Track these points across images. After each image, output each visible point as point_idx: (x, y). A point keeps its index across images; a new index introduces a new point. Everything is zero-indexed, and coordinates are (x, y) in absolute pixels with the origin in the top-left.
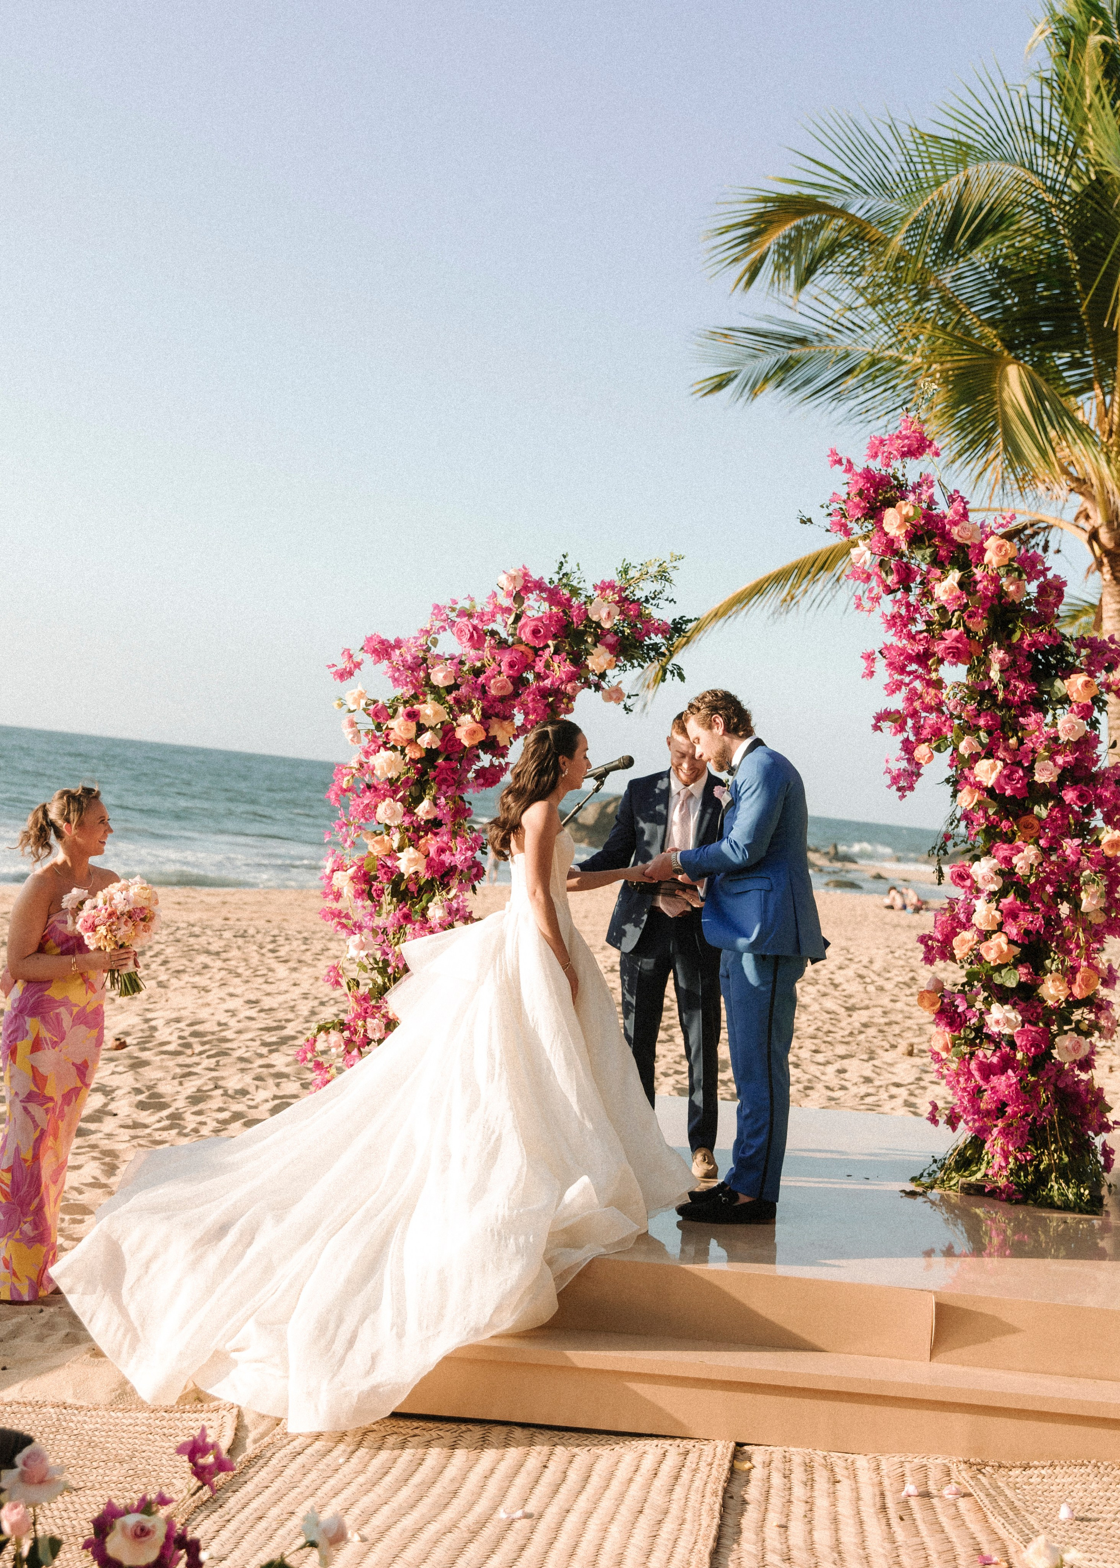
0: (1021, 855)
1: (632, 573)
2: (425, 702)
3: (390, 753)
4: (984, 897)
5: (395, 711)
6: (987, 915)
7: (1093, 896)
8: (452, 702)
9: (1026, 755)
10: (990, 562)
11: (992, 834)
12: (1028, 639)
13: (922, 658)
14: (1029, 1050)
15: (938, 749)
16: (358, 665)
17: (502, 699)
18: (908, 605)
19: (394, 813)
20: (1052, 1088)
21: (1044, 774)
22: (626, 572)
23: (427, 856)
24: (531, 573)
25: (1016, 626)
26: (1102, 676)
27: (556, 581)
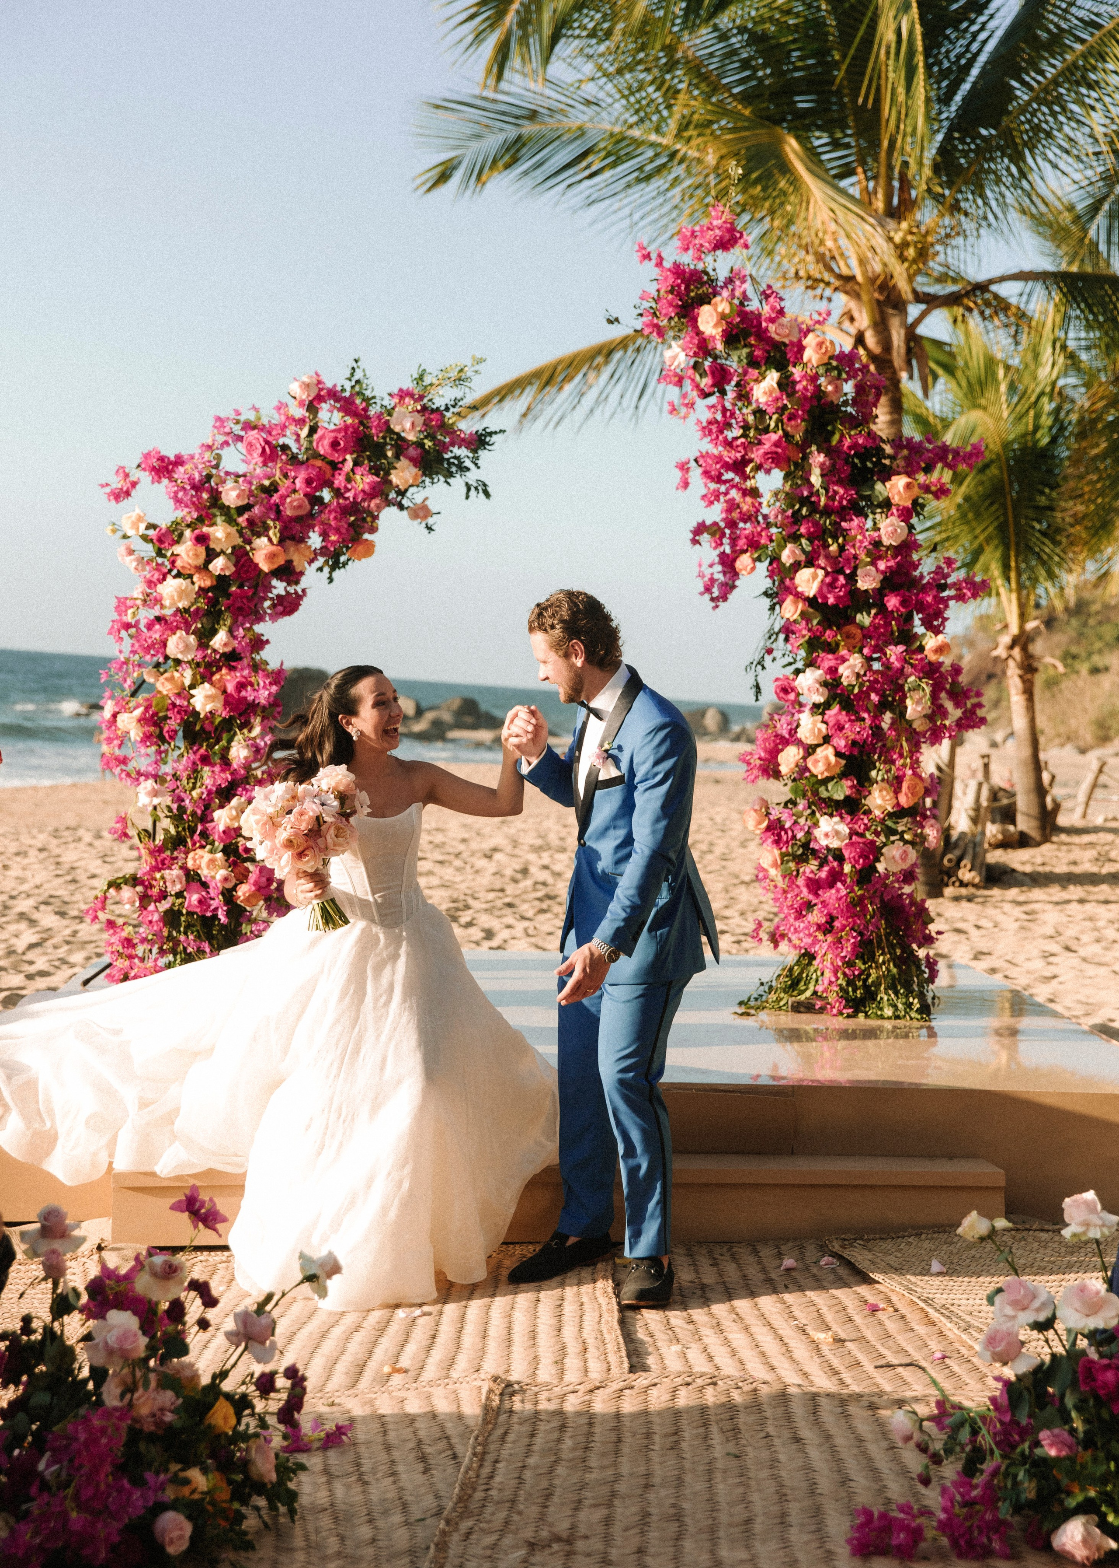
0: (847, 664)
1: (427, 380)
2: (213, 524)
3: (179, 581)
4: (807, 710)
5: (181, 535)
6: (813, 730)
7: (918, 702)
8: (244, 524)
9: (848, 560)
10: (810, 360)
11: (815, 645)
12: (848, 441)
13: (739, 467)
14: (857, 862)
15: (759, 559)
16: (134, 484)
17: (297, 519)
18: (724, 410)
19: (187, 647)
20: (877, 901)
21: (867, 582)
22: (421, 378)
23: (224, 691)
24: (323, 378)
25: (835, 428)
26: (921, 477)
27: (348, 389)
